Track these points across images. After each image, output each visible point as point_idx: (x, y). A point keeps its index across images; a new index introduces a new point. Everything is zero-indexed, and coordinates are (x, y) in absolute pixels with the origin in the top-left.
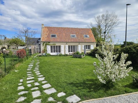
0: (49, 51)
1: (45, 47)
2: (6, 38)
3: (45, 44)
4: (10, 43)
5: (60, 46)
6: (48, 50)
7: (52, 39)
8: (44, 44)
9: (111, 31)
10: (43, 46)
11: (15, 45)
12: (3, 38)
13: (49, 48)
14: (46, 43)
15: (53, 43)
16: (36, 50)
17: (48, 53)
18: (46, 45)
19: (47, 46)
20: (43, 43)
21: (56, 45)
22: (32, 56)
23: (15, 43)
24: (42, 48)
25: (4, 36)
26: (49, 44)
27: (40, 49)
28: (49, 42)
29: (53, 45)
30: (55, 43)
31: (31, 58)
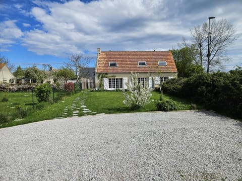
0: (106, 86)
1: (101, 80)
2: (51, 68)
3: (101, 76)
4: (58, 76)
5: (121, 79)
6: (105, 84)
7: (111, 69)
8: (99, 76)
9: (221, 53)
10: (99, 78)
11: (63, 77)
12: (48, 68)
13: (106, 82)
14: (103, 75)
15: (112, 75)
16: (89, 84)
17: (104, 89)
18: (102, 78)
19: (104, 79)
20: (98, 74)
21: (116, 77)
22: (82, 91)
23: (63, 76)
24: (97, 81)
25: (48, 65)
26: (107, 76)
27: (94, 82)
28: (106, 74)
29: (112, 78)
30: (114, 75)
31: (80, 93)
